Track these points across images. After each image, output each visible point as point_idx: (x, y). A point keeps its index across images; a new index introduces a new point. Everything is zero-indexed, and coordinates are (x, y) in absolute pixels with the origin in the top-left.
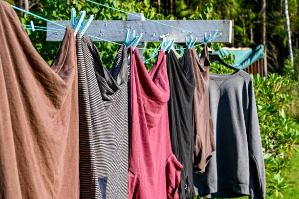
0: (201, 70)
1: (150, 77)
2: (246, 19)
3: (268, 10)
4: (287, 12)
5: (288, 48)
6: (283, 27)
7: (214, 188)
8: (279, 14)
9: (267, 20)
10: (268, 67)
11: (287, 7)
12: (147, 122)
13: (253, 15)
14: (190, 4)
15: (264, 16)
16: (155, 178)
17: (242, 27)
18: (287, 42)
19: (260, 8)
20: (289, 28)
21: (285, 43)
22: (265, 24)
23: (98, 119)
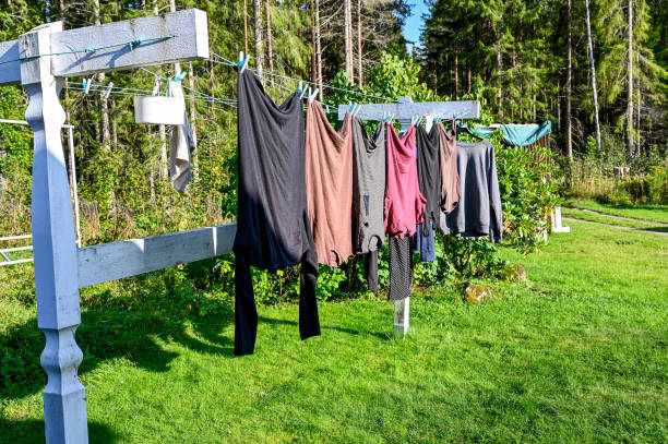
0: (448, 139)
1: (402, 143)
2: (549, 94)
3: (574, 83)
4: (594, 85)
5: (594, 124)
6: (589, 101)
7: (462, 228)
8: (586, 87)
9: (572, 94)
10: (573, 145)
11: (594, 79)
12: (399, 170)
13: (556, 89)
14: (488, 79)
15: (569, 90)
16: (407, 205)
17: (544, 102)
18: (594, 118)
19: (566, 81)
20: (596, 103)
21: (591, 118)
22: (569, 98)
23: (364, 162)
